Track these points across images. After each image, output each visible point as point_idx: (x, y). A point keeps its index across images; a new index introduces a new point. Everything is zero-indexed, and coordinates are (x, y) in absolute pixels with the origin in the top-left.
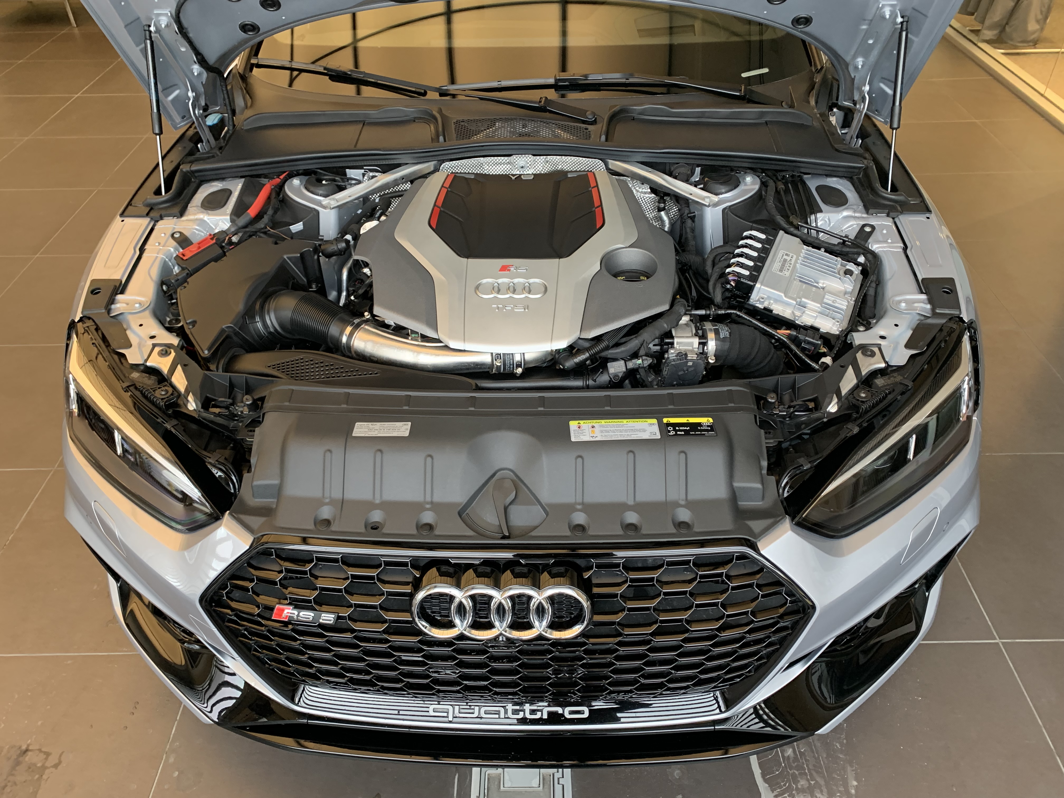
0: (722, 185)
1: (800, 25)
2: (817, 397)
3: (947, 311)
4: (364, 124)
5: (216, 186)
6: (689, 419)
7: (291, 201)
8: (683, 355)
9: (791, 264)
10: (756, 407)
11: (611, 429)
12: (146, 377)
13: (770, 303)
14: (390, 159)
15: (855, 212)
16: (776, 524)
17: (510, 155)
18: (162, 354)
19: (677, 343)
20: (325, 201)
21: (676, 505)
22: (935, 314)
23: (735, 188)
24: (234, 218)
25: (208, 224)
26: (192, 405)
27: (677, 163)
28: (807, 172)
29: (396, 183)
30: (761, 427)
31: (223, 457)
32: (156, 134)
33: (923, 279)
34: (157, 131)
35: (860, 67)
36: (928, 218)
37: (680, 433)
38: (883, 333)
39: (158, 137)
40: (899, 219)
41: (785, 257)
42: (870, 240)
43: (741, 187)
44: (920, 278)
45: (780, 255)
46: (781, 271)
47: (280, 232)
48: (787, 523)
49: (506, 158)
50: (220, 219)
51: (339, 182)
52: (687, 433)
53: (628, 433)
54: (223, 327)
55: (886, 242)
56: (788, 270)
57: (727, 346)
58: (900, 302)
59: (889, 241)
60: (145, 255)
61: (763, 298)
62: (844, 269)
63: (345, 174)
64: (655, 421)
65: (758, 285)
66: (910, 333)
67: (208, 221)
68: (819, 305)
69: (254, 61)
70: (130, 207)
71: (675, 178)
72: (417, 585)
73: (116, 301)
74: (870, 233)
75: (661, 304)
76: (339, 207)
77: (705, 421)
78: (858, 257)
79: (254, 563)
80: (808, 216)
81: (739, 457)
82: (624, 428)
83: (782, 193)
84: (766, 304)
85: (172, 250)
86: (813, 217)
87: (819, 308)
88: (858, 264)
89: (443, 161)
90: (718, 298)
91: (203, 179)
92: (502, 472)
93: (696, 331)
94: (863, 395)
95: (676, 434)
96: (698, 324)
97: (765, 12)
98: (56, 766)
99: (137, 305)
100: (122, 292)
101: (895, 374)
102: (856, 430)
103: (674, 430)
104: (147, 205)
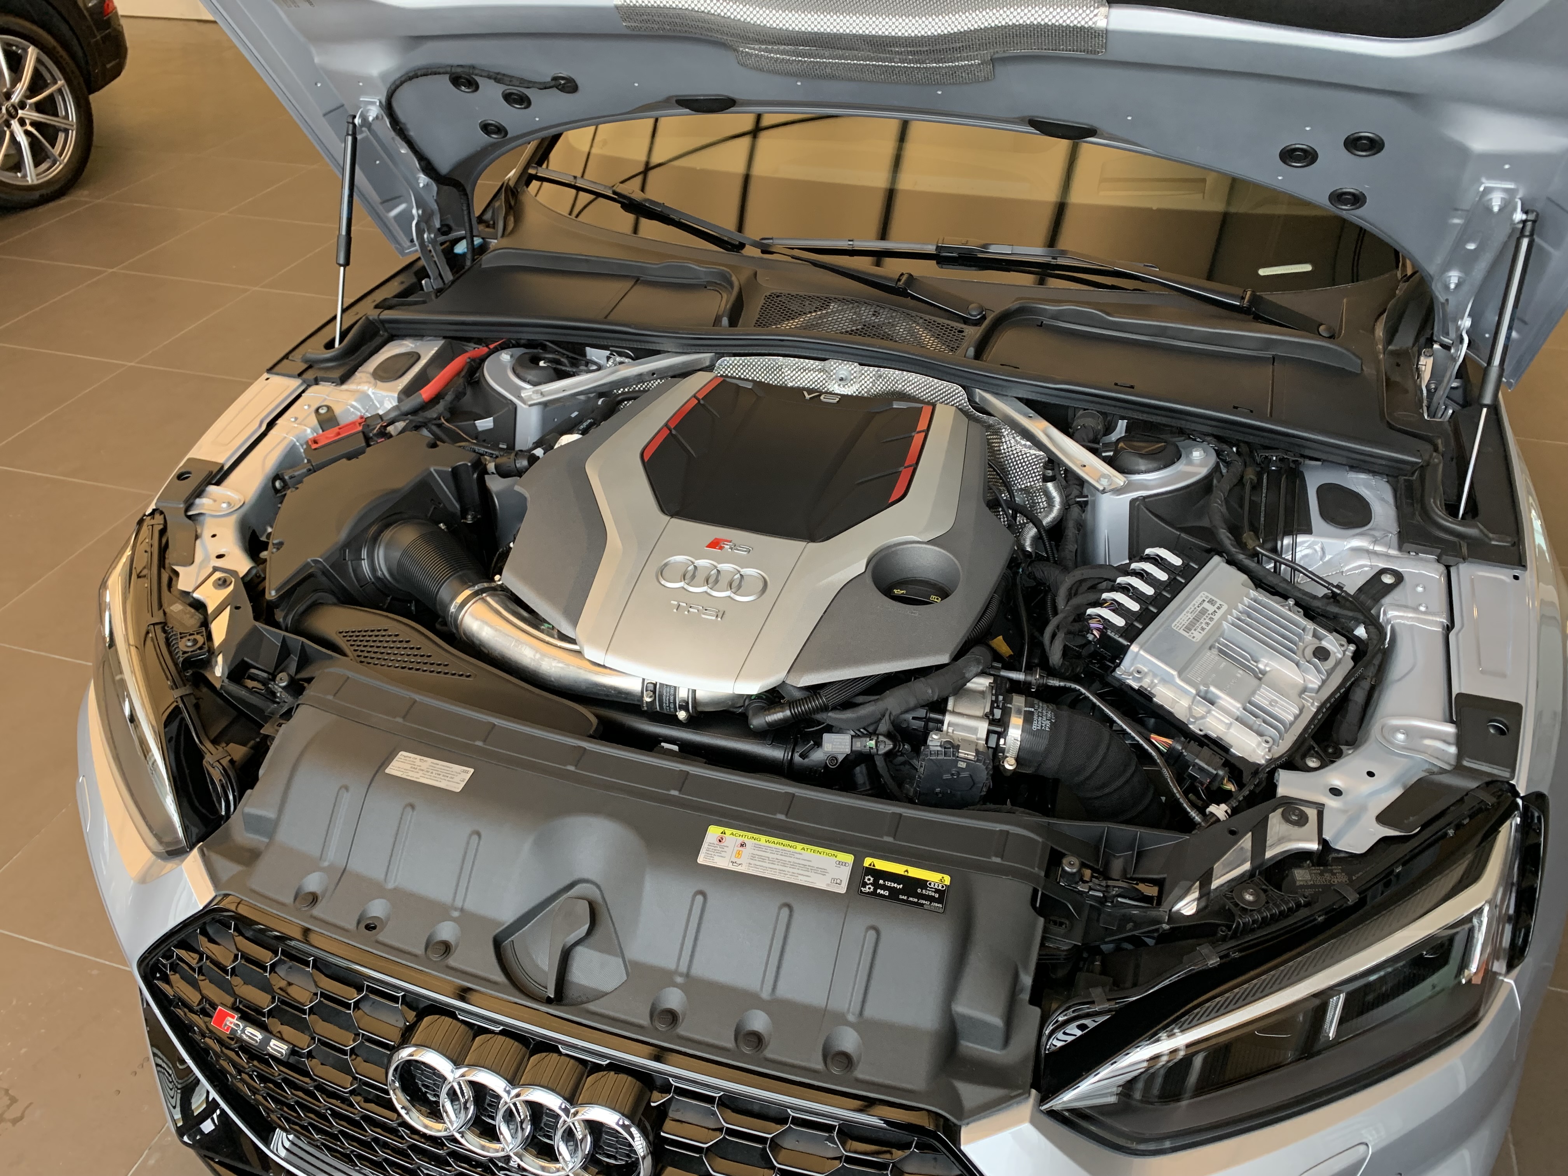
0: (1142, 458)
1: (1346, 205)
2: (1164, 879)
3: (1485, 768)
4: (637, 281)
5: (405, 346)
6: (910, 869)
8: (952, 747)
9: (1212, 619)
10: (1043, 874)
11: (771, 856)
12: (189, 613)
13: (1152, 682)
14: (644, 342)
15: (1376, 541)
16: (1005, 1102)
17: (824, 360)
18: (220, 585)
19: (950, 724)
20: (528, 391)
21: (840, 1019)
22: (1459, 768)
23: (1165, 467)
24: (403, 397)
25: (372, 400)
26: (219, 670)
27: (1085, 410)
28: (1316, 456)
29: (640, 378)
30: (1040, 912)
31: (229, 758)
32: (341, 265)
33: (1459, 695)
34: (342, 261)
35: (1452, 286)
36: (1516, 578)
37: (882, 892)
38: (1337, 783)
39: (342, 269)
40: (1458, 568)
41: (1206, 605)
42: (1387, 600)
43: (1180, 467)
44: (1455, 691)
45: (1199, 599)
46: (1188, 629)
47: (457, 427)
48: (1027, 1106)
49: (817, 363)
50: (387, 396)
51: (565, 366)
52: (894, 894)
53: (796, 871)
54: (309, 560)
55: (1416, 610)
56: (1203, 629)
57: (1041, 745)
58: (1397, 729)
59: (1422, 609)
60: (273, 432)
61: (1139, 672)
62: (1316, 643)
63: (584, 355)
64: (849, 858)
65: (1134, 648)
66: (1397, 792)
67: (372, 396)
68: (1239, 705)
69: (532, 171)
70: (285, 361)
71: (1070, 435)
72: (406, 1037)
73: (205, 494)
74: (1390, 588)
75: (938, 652)
76: (545, 404)
77: (936, 878)
78: (1357, 627)
79: (210, 931)
80: (1279, 537)
81: (977, 961)
82: (792, 860)
83: (1248, 487)
84: (1146, 683)
85: (309, 431)
86: (1287, 541)
87: (1238, 709)
88: (1351, 639)
89: (722, 355)
90: (1055, 656)
91: (394, 332)
92: (584, 885)
93: (992, 708)
94: (1249, 897)
95: (874, 893)
96: (1001, 698)
97: (1280, 178)
98: (15, 1121)
99: (224, 505)
100: (218, 483)
101: (1337, 869)
102: (1214, 961)
103: (876, 885)
104: (305, 361)
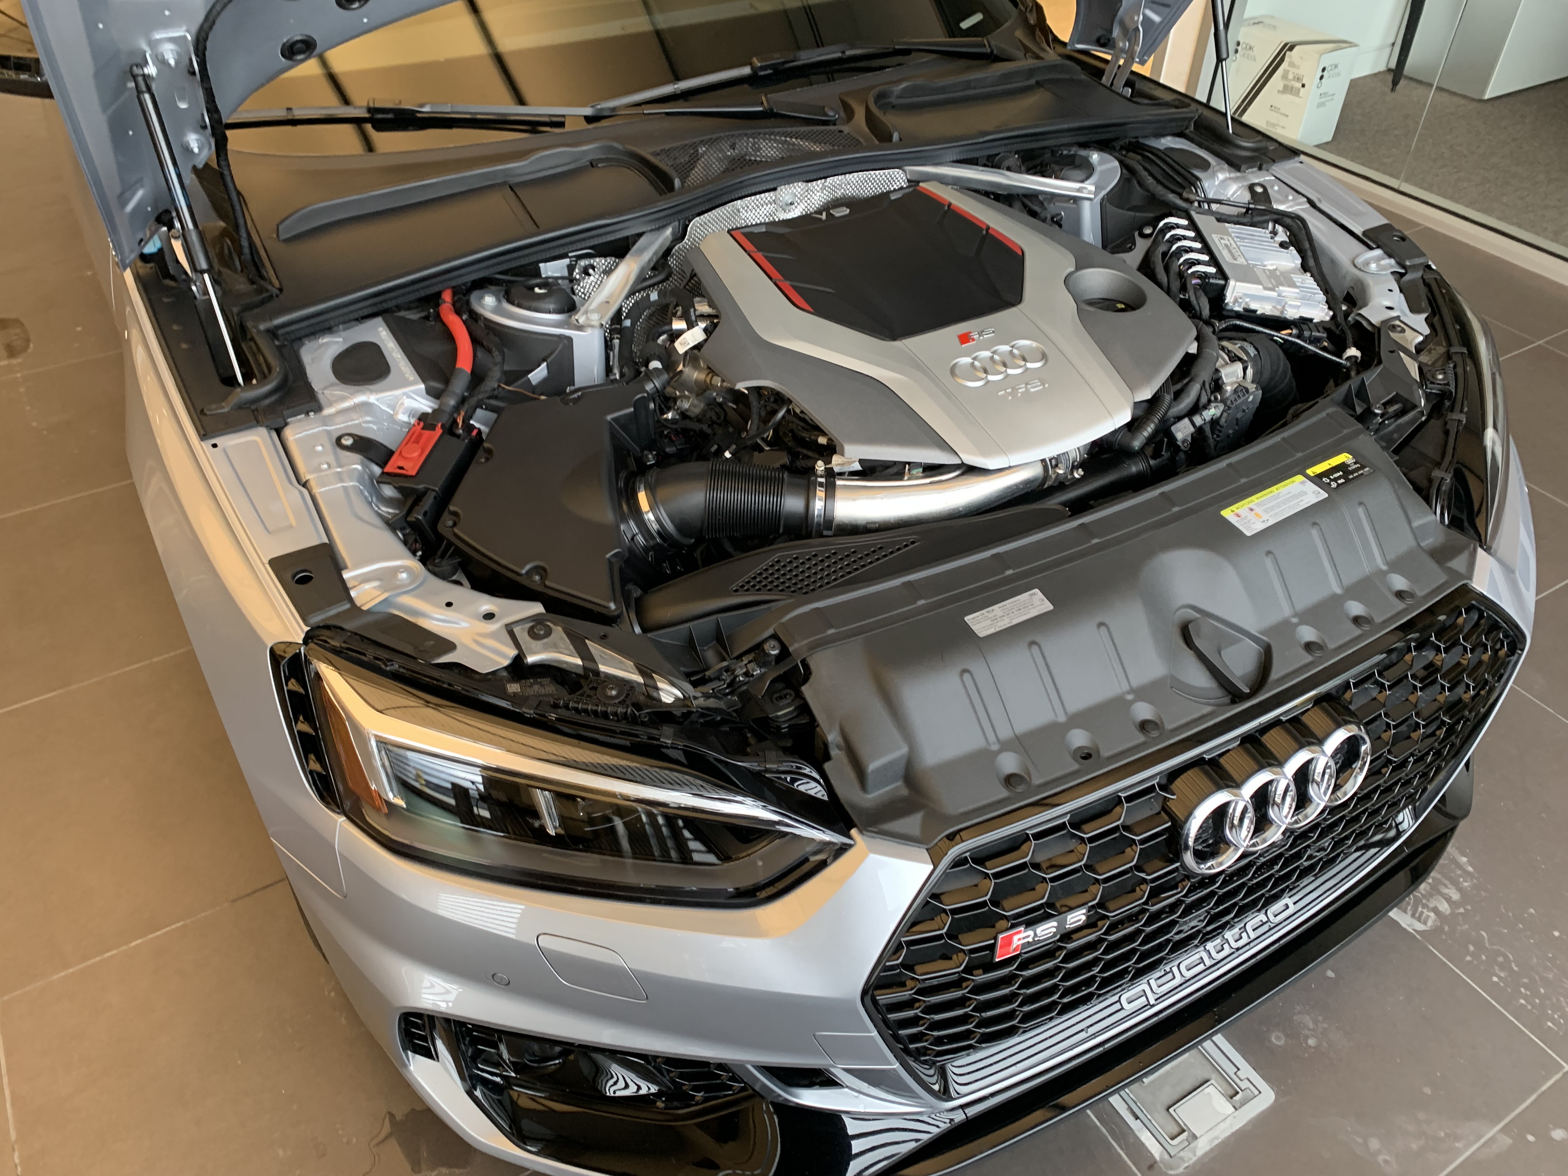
3: (1414, 262)
6: (1330, 461)
7: (511, 331)
8: (1238, 389)
9: (1235, 248)
11: (1272, 504)
13: (1246, 302)
14: (613, 232)
15: (1226, 173)
17: (775, 189)
18: (539, 637)
19: (1226, 376)
21: (1382, 573)
22: (1406, 269)
24: (434, 384)
25: (382, 408)
26: (671, 693)
33: (1360, 234)
36: (1302, 162)
37: (1342, 481)
38: (1383, 304)
40: (1274, 171)
41: (1223, 242)
42: (1272, 201)
44: (1358, 232)
46: (1235, 259)
48: (1479, 549)
50: (404, 394)
52: (1347, 479)
54: (608, 558)
55: (1288, 200)
56: (1239, 256)
57: (1258, 366)
59: (1291, 198)
60: (318, 491)
64: (1300, 478)
65: (1231, 282)
67: (376, 403)
68: (1297, 291)
73: (348, 585)
74: (1265, 193)
77: (1345, 458)
82: (1283, 498)
84: (1245, 305)
85: (359, 468)
86: (1200, 188)
87: (1300, 294)
89: (685, 220)
91: (293, 337)
93: (1226, 355)
94: (1440, 377)
95: (1339, 485)
99: (404, 576)
100: (340, 567)
101: (1432, 346)
103: (1331, 480)
